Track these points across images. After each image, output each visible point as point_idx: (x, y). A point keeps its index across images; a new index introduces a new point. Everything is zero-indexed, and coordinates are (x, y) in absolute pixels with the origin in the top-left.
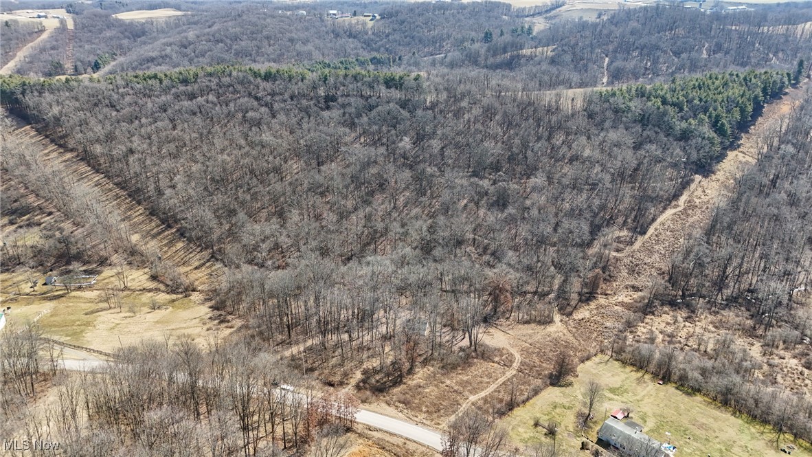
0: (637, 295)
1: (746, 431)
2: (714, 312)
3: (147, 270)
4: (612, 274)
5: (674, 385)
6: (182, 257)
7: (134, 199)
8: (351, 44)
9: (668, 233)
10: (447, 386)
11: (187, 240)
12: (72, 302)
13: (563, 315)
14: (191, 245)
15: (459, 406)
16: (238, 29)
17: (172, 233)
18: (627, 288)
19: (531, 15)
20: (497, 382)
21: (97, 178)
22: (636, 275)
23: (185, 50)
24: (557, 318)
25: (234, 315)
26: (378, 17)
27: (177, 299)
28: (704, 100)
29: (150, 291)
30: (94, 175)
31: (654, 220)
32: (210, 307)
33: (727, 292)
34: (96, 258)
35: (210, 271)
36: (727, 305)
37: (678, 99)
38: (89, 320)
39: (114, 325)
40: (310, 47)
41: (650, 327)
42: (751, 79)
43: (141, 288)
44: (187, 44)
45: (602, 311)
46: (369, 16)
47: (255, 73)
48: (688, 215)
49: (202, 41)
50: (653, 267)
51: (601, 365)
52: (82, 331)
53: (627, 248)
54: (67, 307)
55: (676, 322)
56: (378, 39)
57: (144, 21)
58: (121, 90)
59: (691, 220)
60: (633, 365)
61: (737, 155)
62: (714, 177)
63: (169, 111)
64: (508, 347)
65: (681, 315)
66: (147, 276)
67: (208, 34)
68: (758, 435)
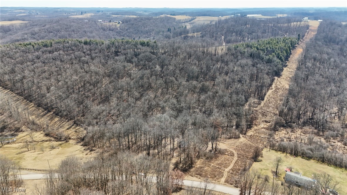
0: (268, 124)
1: (337, 171)
2: (300, 128)
3: (42, 132)
4: (256, 117)
5: (300, 157)
6: (59, 124)
7: (28, 100)
8: (111, 33)
9: (272, 99)
10: (213, 166)
11: (60, 117)
12: (7, 150)
13: (243, 134)
14: (63, 119)
15: (223, 174)
16: (59, 27)
17: (51, 114)
18: (263, 122)
19: (184, 23)
20: (232, 163)
21: (6, 92)
22: (265, 116)
23: (34, 36)
24: (241, 136)
25: (96, 147)
26: (121, 23)
27: (63, 144)
28: (272, 48)
29: (47, 141)
30: (4, 90)
31: (265, 94)
32: (81, 145)
33: (302, 120)
34: (13, 128)
35: (75, 130)
36: (304, 125)
37: (262, 48)
38: (20, 157)
39: (34, 157)
40: (94, 34)
41: (279, 136)
42: (285, 40)
43: (42, 140)
44: (34, 33)
45: (258, 131)
46: (117, 22)
47: (79, 42)
48: (278, 92)
49: (42, 32)
50: (271, 113)
51: (268, 152)
52: (19, 162)
53: (259, 106)
54: (5, 152)
55: (288, 133)
56: (123, 31)
57: (9, 25)
58: (14, 50)
59: (279, 94)
60: (279, 151)
61: (287, 69)
62: (282, 77)
63: (42, 58)
64: (228, 148)
65: (289, 130)
66: (43, 135)
67: (44, 29)
68: (342, 172)
